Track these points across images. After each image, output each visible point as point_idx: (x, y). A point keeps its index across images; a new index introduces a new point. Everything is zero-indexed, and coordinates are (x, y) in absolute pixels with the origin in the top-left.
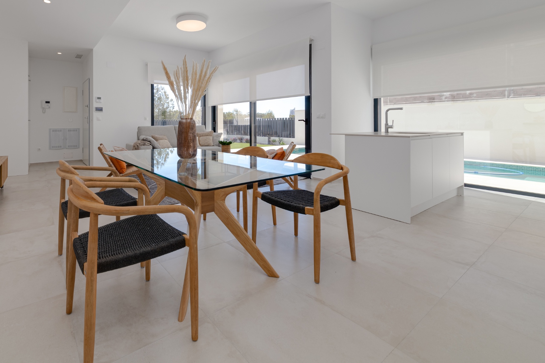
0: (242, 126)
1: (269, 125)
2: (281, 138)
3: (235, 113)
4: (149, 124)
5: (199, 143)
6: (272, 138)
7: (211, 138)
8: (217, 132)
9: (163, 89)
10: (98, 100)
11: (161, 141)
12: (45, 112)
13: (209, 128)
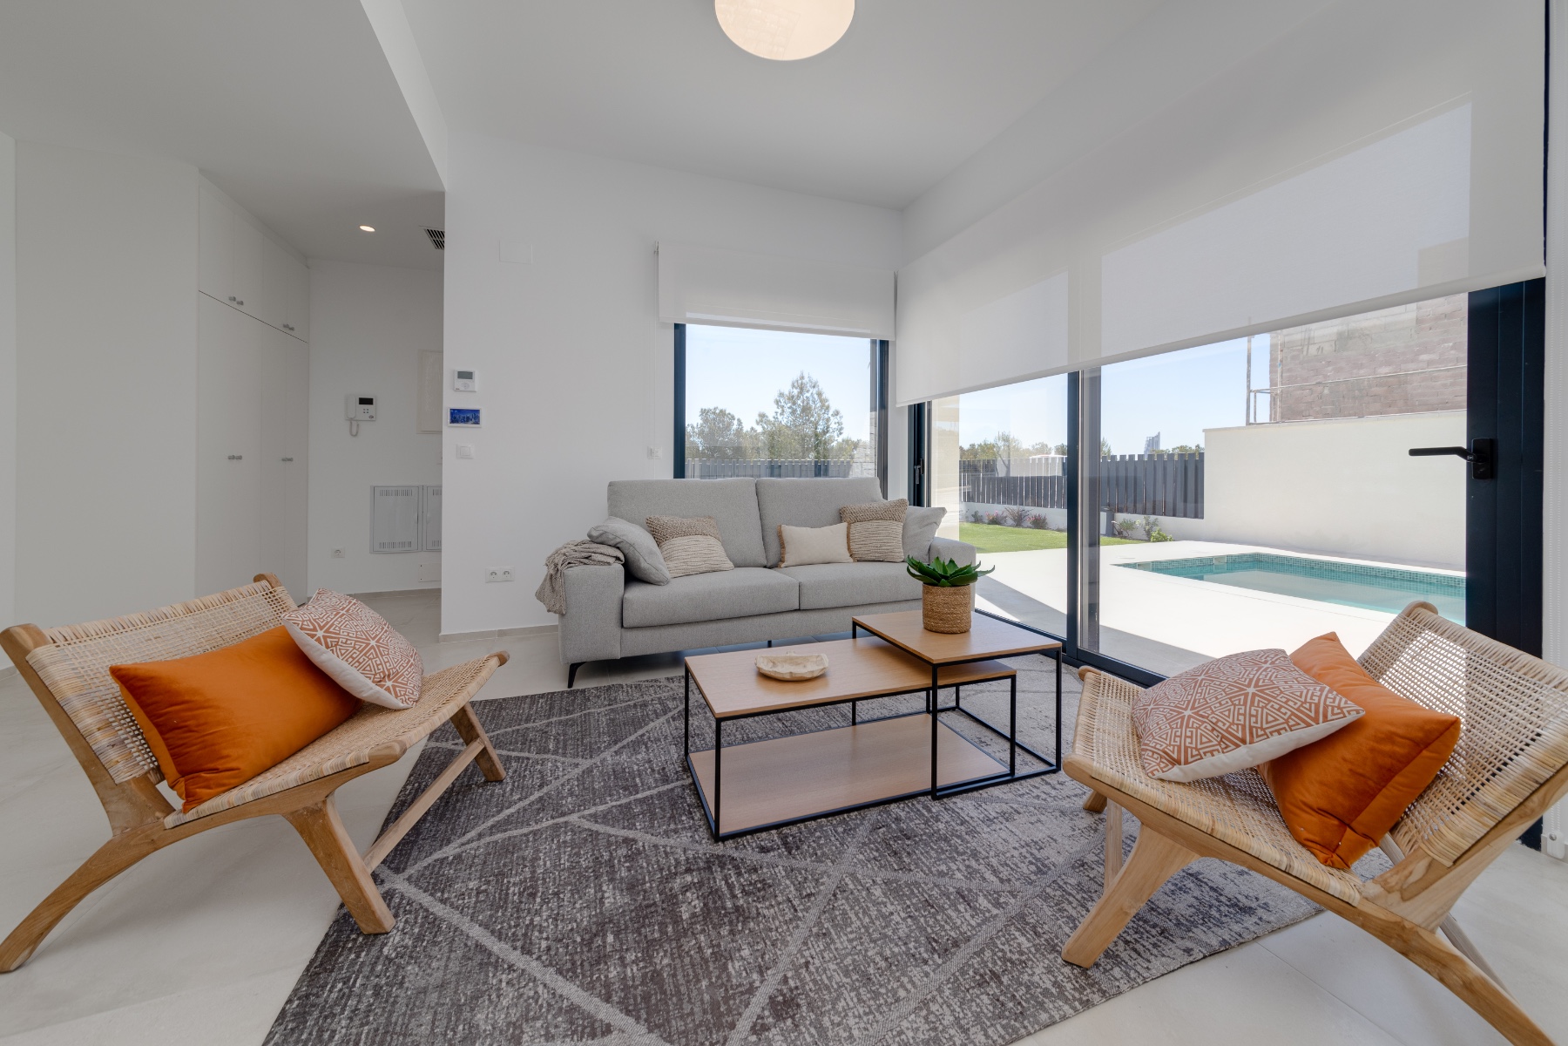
0: (1021, 478)
1: (1117, 478)
2: (1153, 518)
3: (1001, 444)
4: (665, 470)
5: (849, 549)
6: (1121, 517)
7: (897, 528)
8: (929, 505)
9: (814, 387)
10: (460, 383)
11: (678, 542)
12: (356, 435)
13: (900, 488)
